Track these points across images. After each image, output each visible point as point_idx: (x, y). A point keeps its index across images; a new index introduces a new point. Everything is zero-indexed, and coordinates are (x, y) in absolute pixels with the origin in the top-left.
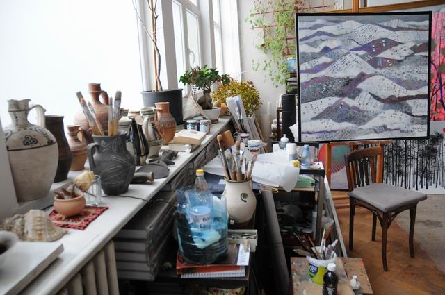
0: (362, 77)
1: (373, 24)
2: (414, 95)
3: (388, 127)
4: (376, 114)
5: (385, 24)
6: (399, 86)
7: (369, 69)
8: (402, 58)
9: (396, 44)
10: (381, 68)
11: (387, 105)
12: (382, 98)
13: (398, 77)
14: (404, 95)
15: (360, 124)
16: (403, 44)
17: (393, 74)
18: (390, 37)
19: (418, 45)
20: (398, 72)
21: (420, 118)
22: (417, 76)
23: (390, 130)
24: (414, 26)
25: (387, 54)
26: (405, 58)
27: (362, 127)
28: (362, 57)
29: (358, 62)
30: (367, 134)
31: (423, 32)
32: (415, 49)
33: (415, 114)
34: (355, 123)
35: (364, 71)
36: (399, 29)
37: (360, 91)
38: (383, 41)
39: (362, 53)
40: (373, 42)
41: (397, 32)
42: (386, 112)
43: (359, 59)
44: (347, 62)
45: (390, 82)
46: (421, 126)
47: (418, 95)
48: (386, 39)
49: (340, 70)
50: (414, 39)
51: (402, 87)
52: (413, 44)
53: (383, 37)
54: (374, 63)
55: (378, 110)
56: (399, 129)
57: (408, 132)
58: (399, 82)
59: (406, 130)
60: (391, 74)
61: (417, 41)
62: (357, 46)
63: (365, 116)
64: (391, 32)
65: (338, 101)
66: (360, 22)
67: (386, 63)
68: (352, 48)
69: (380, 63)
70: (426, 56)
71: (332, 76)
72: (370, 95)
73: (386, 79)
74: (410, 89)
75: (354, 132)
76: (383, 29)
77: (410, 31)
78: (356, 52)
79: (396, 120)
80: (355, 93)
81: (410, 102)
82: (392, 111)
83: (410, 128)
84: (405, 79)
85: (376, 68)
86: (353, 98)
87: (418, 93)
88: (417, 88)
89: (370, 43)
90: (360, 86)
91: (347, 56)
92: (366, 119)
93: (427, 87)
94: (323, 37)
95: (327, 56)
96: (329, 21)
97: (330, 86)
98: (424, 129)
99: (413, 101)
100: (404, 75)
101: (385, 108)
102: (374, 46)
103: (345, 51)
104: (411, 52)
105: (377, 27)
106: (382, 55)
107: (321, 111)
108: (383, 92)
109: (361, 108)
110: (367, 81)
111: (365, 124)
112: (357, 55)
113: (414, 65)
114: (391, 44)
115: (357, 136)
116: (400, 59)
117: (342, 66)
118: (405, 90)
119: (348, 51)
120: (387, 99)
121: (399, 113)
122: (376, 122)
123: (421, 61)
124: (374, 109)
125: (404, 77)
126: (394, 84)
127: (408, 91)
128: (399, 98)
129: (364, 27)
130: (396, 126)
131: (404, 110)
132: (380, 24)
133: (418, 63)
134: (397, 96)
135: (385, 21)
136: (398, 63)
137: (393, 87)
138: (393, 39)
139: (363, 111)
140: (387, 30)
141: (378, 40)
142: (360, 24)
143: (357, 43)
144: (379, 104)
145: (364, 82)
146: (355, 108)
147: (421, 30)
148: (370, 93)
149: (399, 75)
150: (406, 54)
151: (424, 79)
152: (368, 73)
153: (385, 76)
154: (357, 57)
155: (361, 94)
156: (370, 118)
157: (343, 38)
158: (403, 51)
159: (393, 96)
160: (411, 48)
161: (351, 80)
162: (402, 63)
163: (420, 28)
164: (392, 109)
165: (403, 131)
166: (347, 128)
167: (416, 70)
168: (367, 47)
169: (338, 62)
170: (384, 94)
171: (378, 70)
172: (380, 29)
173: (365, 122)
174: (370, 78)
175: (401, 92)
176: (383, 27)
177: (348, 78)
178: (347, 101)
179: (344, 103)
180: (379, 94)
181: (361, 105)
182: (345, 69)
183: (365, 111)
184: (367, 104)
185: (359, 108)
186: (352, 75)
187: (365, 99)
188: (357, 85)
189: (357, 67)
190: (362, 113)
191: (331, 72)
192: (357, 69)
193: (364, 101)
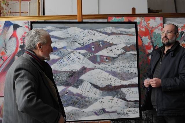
0: (84, 70)
1: (92, 30)
2: (127, 84)
3: (107, 110)
4: (96, 100)
5: (102, 30)
6: (115, 77)
7: (90, 64)
8: (116, 56)
9: (111, 45)
10: (99, 63)
11: (105, 93)
12: (101, 86)
13: (113, 70)
14: (119, 84)
15: (82, 108)
16: (116, 45)
17: (109, 68)
18: (106, 40)
19: (129, 46)
20: (113, 66)
21: (133, 103)
22: (129, 69)
23: (108, 112)
24: (124, 32)
25: (104, 52)
26: (119, 56)
27: (84, 110)
28: (84, 55)
29: (80, 59)
30: (88, 116)
31: (131, 37)
32: (126, 49)
33: (129, 100)
34: (79, 107)
35: (86, 66)
36: (112, 34)
37: (82, 81)
38: (101, 43)
39: (83, 51)
40: (93, 43)
41: (111, 36)
42: (105, 98)
43: (82, 57)
44: (71, 59)
45: (107, 74)
46: (133, 109)
47: (130, 84)
48: (102, 41)
49: (66, 65)
50: (125, 42)
51: (116, 78)
52: (124, 45)
53: (100, 40)
54: (93, 59)
55: (97, 96)
56: (116, 112)
57: (123, 114)
58: (114, 74)
59: (122, 112)
60: (107, 68)
61: (127, 43)
62: (79, 46)
63: (87, 102)
64: (107, 36)
65: (63, 89)
66: (82, 28)
67: (103, 60)
68: (75, 48)
69: (98, 60)
70: (135, 55)
71: (59, 70)
72: (90, 85)
73: (104, 72)
74: (123, 79)
75: (78, 114)
76: (100, 34)
77: (121, 36)
78: (78, 51)
79: (113, 104)
80: (78, 83)
81: (124, 90)
82: (109, 97)
83: (125, 111)
84: (119, 72)
85: (95, 63)
86: (77, 87)
87: (130, 83)
88: (129, 79)
89: (90, 44)
90: (82, 77)
91: (71, 54)
92: (87, 104)
93: (137, 78)
95: (55, 54)
96: (57, 28)
97: (58, 77)
98: (137, 112)
99: (126, 89)
100: (118, 69)
101: (103, 95)
102: (93, 47)
103: (70, 50)
104: (123, 51)
105: (95, 32)
106: (100, 53)
108: (101, 82)
109: (83, 95)
110: (88, 73)
111: (87, 108)
112: (79, 53)
113: (125, 61)
114: (107, 45)
115: (80, 118)
116: (114, 56)
117: (67, 62)
118: (120, 80)
119: (71, 50)
120: (105, 87)
121: (116, 99)
122: (96, 106)
123: (132, 58)
124: (95, 96)
125: (118, 71)
126: (110, 76)
127: (122, 81)
128: (115, 87)
129: (85, 32)
130: (113, 109)
131: (119, 96)
132: (97, 30)
133: (129, 60)
134: (113, 86)
135: (102, 28)
136: (113, 59)
137: (109, 78)
138: (108, 41)
139: (85, 98)
140: (104, 35)
141: (96, 42)
142: (82, 30)
143: (80, 44)
144: (99, 91)
145: (86, 74)
146: (78, 95)
147: (130, 35)
148: (91, 83)
149: (114, 68)
150: (119, 52)
151: (135, 72)
152: (89, 67)
153: (103, 70)
154: (80, 55)
155: (83, 84)
156: (91, 103)
157: (68, 40)
158: (117, 51)
159: (110, 85)
160: (123, 48)
161: (75, 73)
162: (116, 59)
163: (129, 33)
164: (109, 95)
165: (119, 114)
166: (72, 111)
167: (127, 65)
168: (87, 47)
169: (64, 59)
170: (103, 84)
171: (97, 65)
172: (97, 34)
173: (87, 106)
174: (90, 71)
175: (116, 82)
176: (100, 32)
177: (72, 71)
178: (71, 89)
179: (69, 91)
180: (98, 84)
181: (84, 92)
182: (70, 64)
183: (86, 97)
184: (88, 92)
185: (82, 95)
186: (75, 69)
187: (86, 88)
188: (80, 77)
189: (80, 62)
190: (84, 99)
191: (58, 66)
192: (80, 64)
193: (86, 89)
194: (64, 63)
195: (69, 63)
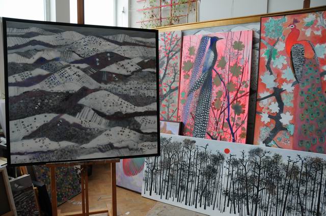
0: (84, 92)
1: (98, 36)
2: (143, 111)
3: (115, 145)
4: (101, 132)
5: (111, 38)
6: (126, 102)
7: (93, 84)
8: (129, 73)
9: (123, 58)
10: (106, 83)
11: (113, 122)
12: (107, 114)
13: (125, 93)
14: (132, 111)
15: (82, 143)
16: (130, 59)
17: (120, 89)
18: (115, 52)
19: (146, 61)
20: (124, 87)
21: (149, 135)
22: (146, 92)
23: (117, 148)
24: (141, 42)
25: (113, 68)
26: (133, 73)
27: (84, 146)
28: (84, 70)
29: (79, 76)
30: (90, 153)
31: (150, 49)
32: (142, 65)
33: (144, 131)
34: (76, 142)
35: (87, 85)
36: (125, 43)
37: (81, 107)
38: (109, 55)
39: (84, 66)
40: (97, 55)
41: (123, 47)
42: (113, 129)
43: (81, 73)
44: (66, 75)
45: (116, 98)
46: (150, 143)
47: (147, 111)
48: (111, 53)
49: (58, 83)
50: (141, 55)
51: (129, 103)
52: (140, 60)
53: (108, 51)
54: (98, 77)
55: (102, 127)
56: (127, 147)
57: (137, 150)
58: (126, 97)
59: (135, 147)
60: (116, 89)
61: (144, 57)
62: (78, 58)
63: (88, 134)
64: (117, 46)
65: (56, 117)
66: (82, 33)
67: (110, 78)
68: (72, 60)
69: (105, 78)
70: (153, 73)
71: (49, 90)
72: (93, 112)
73: (112, 95)
74: (138, 105)
75: (76, 151)
76: (109, 43)
77: (137, 47)
78: (77, 65)
79: (123, 137)
80: (76, 109)
81: (138, 119)
82: (119, 129)
83: (140, 146)
84: (132, 95)
85: (100, 83)
86: (74, 114)
87: (147, 110)
88: (146, 104)
89: (93, 56)
90: (82, 101)
91: (67, 69)
92: (89, 137)
93: (156, 103)
94: (38, 47)
95: (42, 68)
96: (46, 30)
97: (46, 101)
98: (154, 147)
99: (141, 117)
100: (132, 91)
101: (111, 126)
102: (97, 60)
103: (64, 63)
104: (139, 67)
105: (102, 40)
106: (107, 69)
107: (35, 129)
108: (109, 107)
109: (83, 125)
110: (90, 96)
111: (89, 142)
112: (78, 68)
113: (141, 81)
114: (117, 58)
115: (79, 156)
116: (126, 73)
117: (60, 80)
118: (133, 106)
119: (66, 63)
120: (113, 115)
121: (127, 130)
122: (101, 140)
123: (149, 77)
124: (99, 126)
125: (132, 93)
126: (121, 100)
127: (136, 107)
128: (127, 114)
129: (87, 39)
130: (124, 144)
131: (132, 127)
132: (105, 37)
133: (146, 79)
134: (124, 113)
135: (111, 35)
136: (124, 78)
137: (119, 102)
138: (119, 53)
139: (86, 129)
140: (113, 44)
141: (102, 54)
142: (83, 36)
143: (79, 55)
144: (104, 121)
145: (87, 97)
146: (75, 125)
147: (148, 47)
148: (93, 109)
149: (125, 90)
150: (133, 69)
151: (153, 95)
152: (91, 88)
153: (110, 92)
154: (79, 70)
155: (82, 111)
156: (93, 136)
157: (62, 49)
158: (131, 67)
159: (120, 113)
160: (138, 64)
161: (72, 94)
162: (128, 78)
163: (148, 45)
164: (118, 126)
165: (131, 149)
166: (67, 147)
167: (144, 86)
168: (90, 60)
169: (56, 75)
170: (110, 110)
171: (103, 85)
172: (104, 42)
173: (88, 141)
174: (93, 93)
175: (128, 108)
176: (108, 40)
177: (68, 92)
178: (67, 117)
179: (63, 120)
180: (104, 110)
181: (84, 122)
182: (64, 83)
183: (88, 128)
184: (90, 121)
185: (81, 125)
186: (72, 89)
187: (87, 115)
188: (79, 100)
189: (78, 81)
190: (84, 131)
191: (47, 85)
192: (78, 83)
193: (86, 118)
194: (56, 81)
195: (62, 82)
